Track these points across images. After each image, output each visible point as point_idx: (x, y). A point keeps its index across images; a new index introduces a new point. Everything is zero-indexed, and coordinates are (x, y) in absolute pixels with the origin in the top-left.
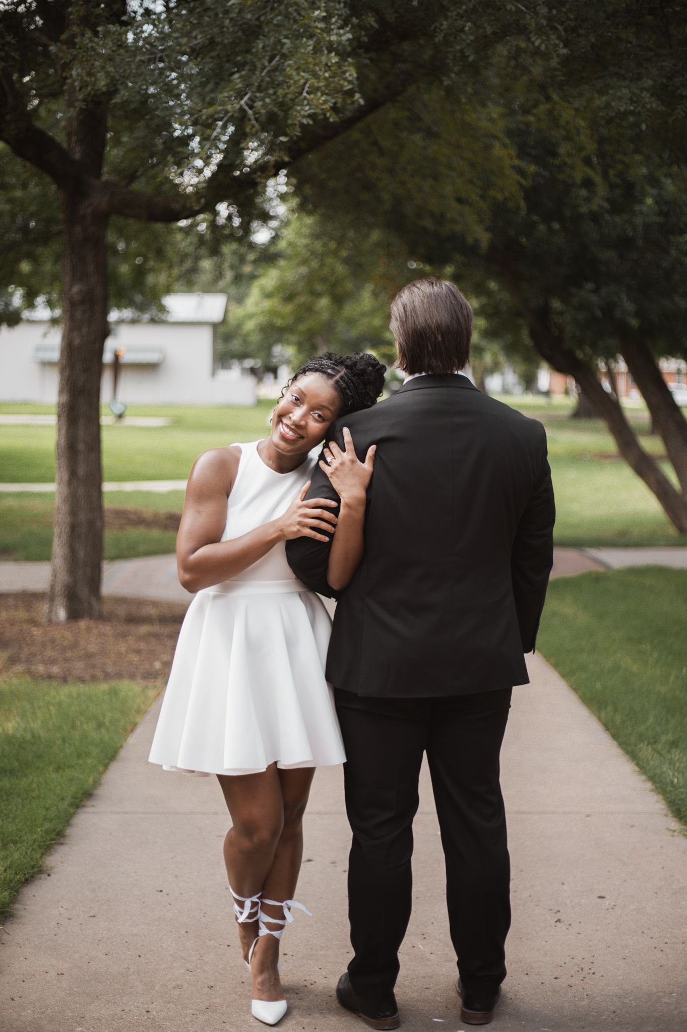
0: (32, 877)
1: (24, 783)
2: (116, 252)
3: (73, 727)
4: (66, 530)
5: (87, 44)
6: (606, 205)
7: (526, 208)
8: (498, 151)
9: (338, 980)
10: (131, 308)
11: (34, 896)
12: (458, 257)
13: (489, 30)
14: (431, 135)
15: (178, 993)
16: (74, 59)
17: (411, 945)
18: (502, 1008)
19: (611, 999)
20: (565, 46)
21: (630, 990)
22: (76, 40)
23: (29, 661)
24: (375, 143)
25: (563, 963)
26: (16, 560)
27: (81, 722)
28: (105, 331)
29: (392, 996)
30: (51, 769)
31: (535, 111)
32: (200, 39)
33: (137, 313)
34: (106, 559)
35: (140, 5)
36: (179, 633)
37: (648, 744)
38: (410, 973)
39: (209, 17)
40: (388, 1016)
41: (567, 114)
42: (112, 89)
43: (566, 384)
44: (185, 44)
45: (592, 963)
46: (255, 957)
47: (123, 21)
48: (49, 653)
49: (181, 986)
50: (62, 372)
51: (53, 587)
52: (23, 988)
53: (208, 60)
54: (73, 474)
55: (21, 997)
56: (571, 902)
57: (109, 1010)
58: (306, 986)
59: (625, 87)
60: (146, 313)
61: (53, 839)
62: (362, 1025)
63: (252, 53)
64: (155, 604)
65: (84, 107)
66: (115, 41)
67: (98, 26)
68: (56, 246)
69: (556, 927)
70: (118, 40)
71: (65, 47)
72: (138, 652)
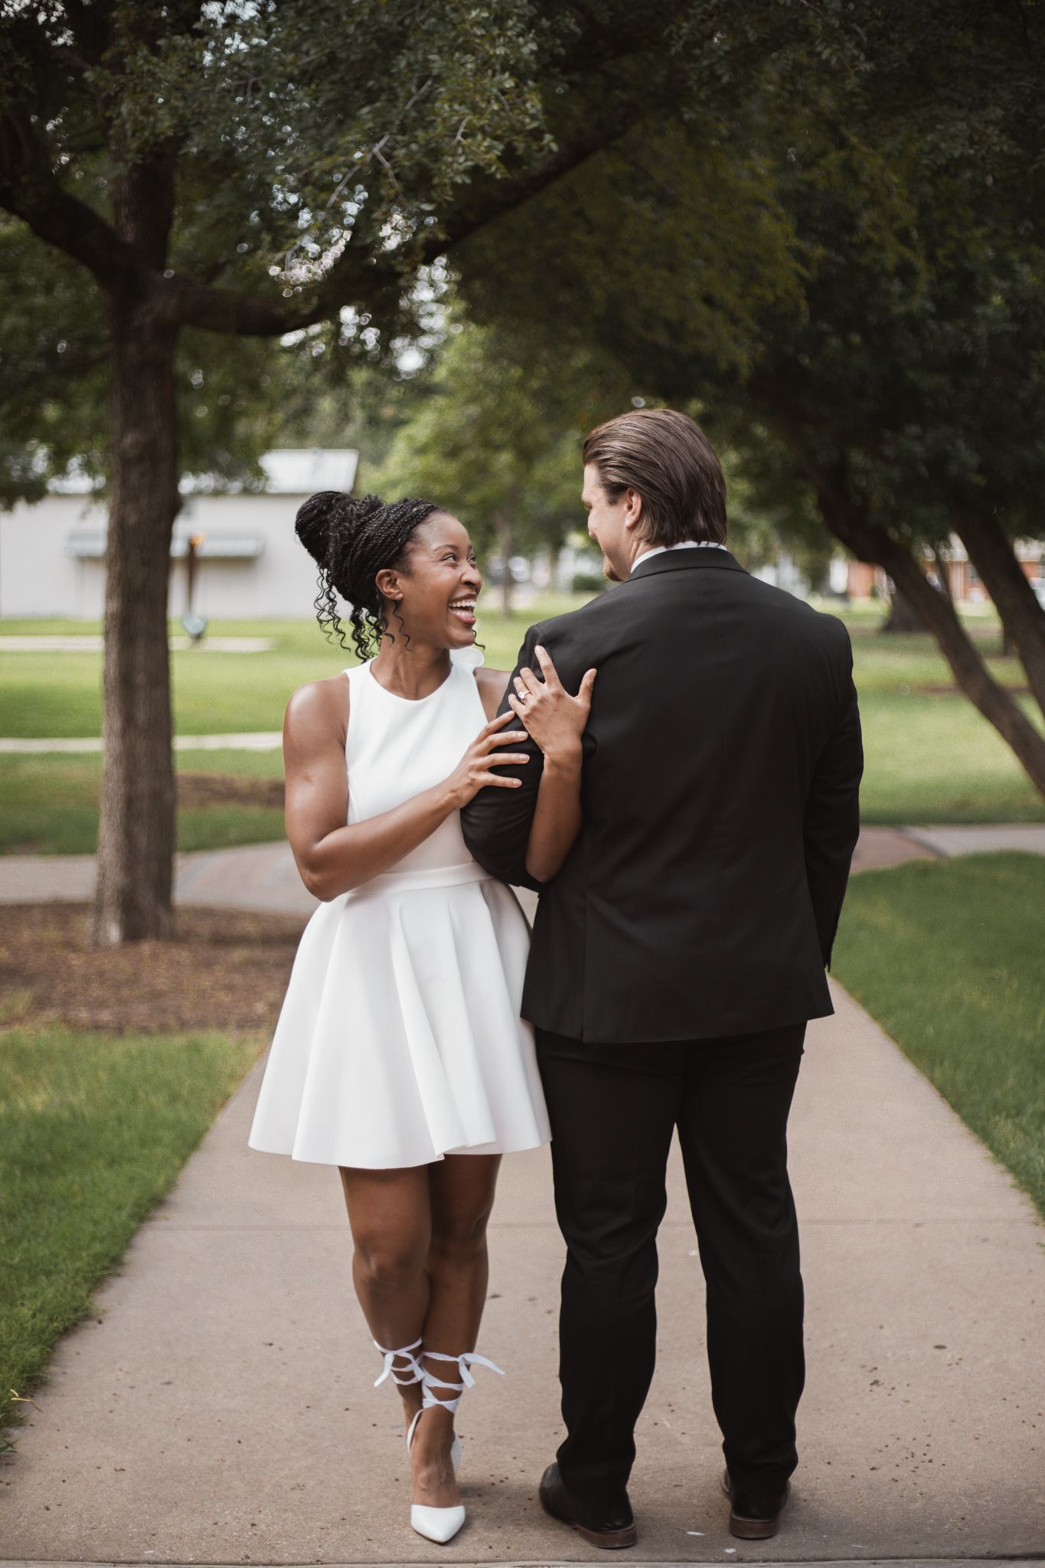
0: (75, 1324)
1: (60, 1185)
2: (189, 387)
3: (134, 1100)
4: (120, 806)
5: (141, 66)
6: (930, 306)
7: (808, 313)
8: (766, 223)
9: (541, 1475)
10: (213, 473)
11: (78, 1353)
12: (708, 387)
13: (752, 35)
14: (664, 200)
15: (300, 1496)
16: (122, 90)
17: (652, 1422)
18: (792, 1515)
19: (957, 1499)
20: (869, 58)
21: (986, 1486)
22: (126, 60)
23: (65, 1004)
24: (580, 214)
25: (883, 1445)
26: (44, 853)
27: (147, 1093)
28: (175, 506)
29: (625, 1497)
30: (101, 1163)
31: (822, 162)
32: (314, 54)
33: (222, 481)
34: (181, 850)
35: (221, 11)
36: (292, 960)
37: (1007, 1118)
38: (651, 1462)
39: (327, 21)
40: (620, 1527)
41: (871, 164)
42: (181, 134)
43: (873, 580)
44: (292, 63)
45: (928, 1445)
46: (416, 1440)
47: (196, 30)
48: (96, 991)
49: (304, 1486)
50: (110, 568)
51: (100, 892)
52: (64, 1491)
53: (326, 86)
54: (128, 720)
55: (60, 1505)
56: (894, 1354)
57: (193, 1523)
58: (493, 1484)
59: (962, 120)
60: (236, 480)
61: (105, 1268)
62: (579, 1542)
63: (391, 75)
64: (255, 916)
65: (140, 162)
66: (185, 60)
67: (160, 37)
68: (98, 380)
69: (872, 1393)
70: (190, 59)
71: (106, 73)
72: (230, 988)
